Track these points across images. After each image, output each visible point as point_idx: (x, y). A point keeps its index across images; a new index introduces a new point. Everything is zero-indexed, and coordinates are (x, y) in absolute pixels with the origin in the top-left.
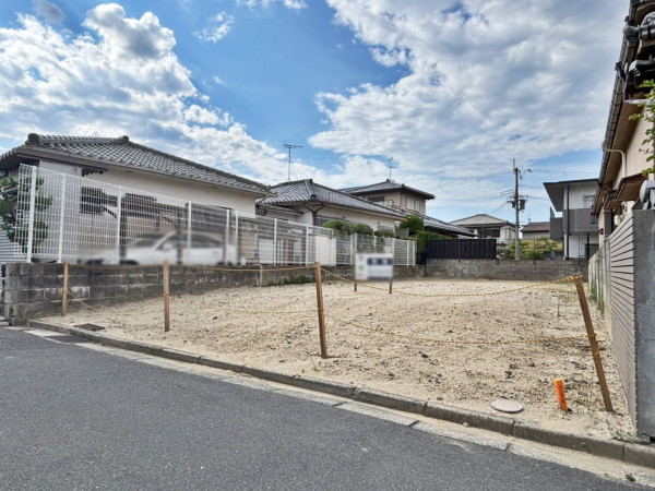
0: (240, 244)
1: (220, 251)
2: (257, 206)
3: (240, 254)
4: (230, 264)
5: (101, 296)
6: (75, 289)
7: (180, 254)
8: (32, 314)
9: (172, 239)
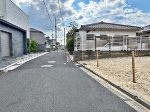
0: (128, 45)
1: (122, 47)
2: (137, 33)
3: (128, 48)
4: (125, 50)
5: (90, 58)
6: (85, 56)
7: (110, 48)
8: (78, 60)
9: (108, 45)
